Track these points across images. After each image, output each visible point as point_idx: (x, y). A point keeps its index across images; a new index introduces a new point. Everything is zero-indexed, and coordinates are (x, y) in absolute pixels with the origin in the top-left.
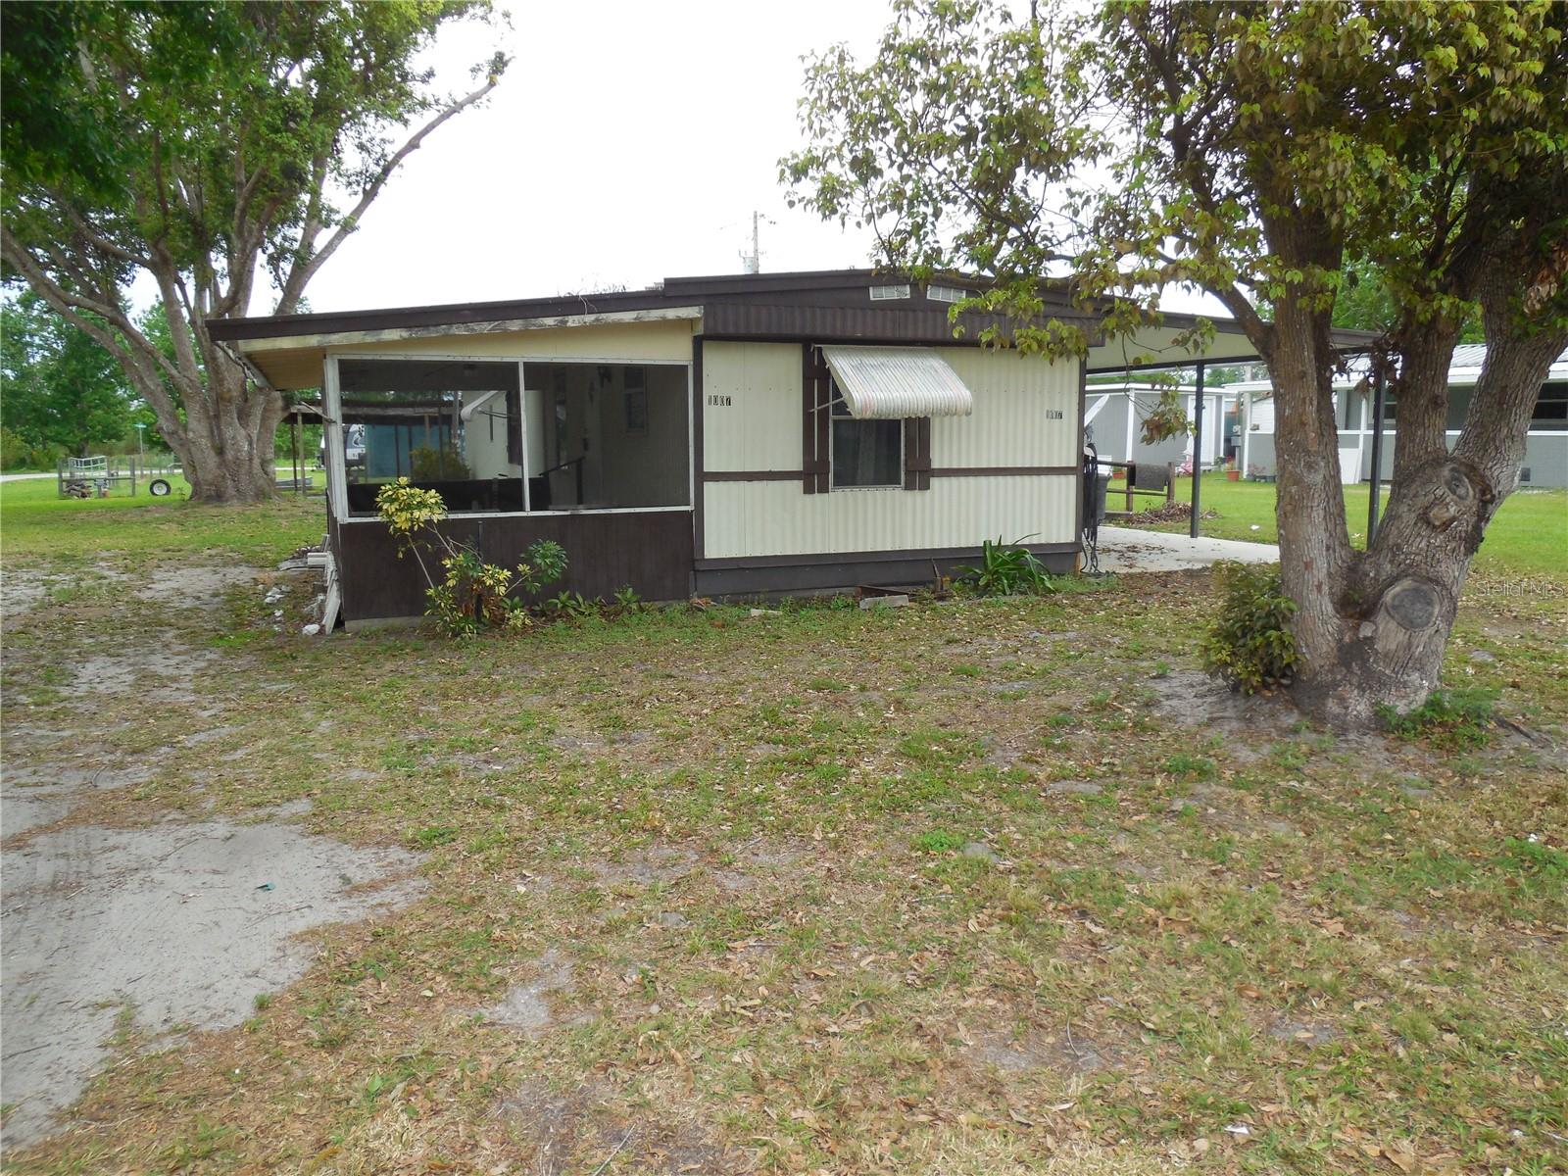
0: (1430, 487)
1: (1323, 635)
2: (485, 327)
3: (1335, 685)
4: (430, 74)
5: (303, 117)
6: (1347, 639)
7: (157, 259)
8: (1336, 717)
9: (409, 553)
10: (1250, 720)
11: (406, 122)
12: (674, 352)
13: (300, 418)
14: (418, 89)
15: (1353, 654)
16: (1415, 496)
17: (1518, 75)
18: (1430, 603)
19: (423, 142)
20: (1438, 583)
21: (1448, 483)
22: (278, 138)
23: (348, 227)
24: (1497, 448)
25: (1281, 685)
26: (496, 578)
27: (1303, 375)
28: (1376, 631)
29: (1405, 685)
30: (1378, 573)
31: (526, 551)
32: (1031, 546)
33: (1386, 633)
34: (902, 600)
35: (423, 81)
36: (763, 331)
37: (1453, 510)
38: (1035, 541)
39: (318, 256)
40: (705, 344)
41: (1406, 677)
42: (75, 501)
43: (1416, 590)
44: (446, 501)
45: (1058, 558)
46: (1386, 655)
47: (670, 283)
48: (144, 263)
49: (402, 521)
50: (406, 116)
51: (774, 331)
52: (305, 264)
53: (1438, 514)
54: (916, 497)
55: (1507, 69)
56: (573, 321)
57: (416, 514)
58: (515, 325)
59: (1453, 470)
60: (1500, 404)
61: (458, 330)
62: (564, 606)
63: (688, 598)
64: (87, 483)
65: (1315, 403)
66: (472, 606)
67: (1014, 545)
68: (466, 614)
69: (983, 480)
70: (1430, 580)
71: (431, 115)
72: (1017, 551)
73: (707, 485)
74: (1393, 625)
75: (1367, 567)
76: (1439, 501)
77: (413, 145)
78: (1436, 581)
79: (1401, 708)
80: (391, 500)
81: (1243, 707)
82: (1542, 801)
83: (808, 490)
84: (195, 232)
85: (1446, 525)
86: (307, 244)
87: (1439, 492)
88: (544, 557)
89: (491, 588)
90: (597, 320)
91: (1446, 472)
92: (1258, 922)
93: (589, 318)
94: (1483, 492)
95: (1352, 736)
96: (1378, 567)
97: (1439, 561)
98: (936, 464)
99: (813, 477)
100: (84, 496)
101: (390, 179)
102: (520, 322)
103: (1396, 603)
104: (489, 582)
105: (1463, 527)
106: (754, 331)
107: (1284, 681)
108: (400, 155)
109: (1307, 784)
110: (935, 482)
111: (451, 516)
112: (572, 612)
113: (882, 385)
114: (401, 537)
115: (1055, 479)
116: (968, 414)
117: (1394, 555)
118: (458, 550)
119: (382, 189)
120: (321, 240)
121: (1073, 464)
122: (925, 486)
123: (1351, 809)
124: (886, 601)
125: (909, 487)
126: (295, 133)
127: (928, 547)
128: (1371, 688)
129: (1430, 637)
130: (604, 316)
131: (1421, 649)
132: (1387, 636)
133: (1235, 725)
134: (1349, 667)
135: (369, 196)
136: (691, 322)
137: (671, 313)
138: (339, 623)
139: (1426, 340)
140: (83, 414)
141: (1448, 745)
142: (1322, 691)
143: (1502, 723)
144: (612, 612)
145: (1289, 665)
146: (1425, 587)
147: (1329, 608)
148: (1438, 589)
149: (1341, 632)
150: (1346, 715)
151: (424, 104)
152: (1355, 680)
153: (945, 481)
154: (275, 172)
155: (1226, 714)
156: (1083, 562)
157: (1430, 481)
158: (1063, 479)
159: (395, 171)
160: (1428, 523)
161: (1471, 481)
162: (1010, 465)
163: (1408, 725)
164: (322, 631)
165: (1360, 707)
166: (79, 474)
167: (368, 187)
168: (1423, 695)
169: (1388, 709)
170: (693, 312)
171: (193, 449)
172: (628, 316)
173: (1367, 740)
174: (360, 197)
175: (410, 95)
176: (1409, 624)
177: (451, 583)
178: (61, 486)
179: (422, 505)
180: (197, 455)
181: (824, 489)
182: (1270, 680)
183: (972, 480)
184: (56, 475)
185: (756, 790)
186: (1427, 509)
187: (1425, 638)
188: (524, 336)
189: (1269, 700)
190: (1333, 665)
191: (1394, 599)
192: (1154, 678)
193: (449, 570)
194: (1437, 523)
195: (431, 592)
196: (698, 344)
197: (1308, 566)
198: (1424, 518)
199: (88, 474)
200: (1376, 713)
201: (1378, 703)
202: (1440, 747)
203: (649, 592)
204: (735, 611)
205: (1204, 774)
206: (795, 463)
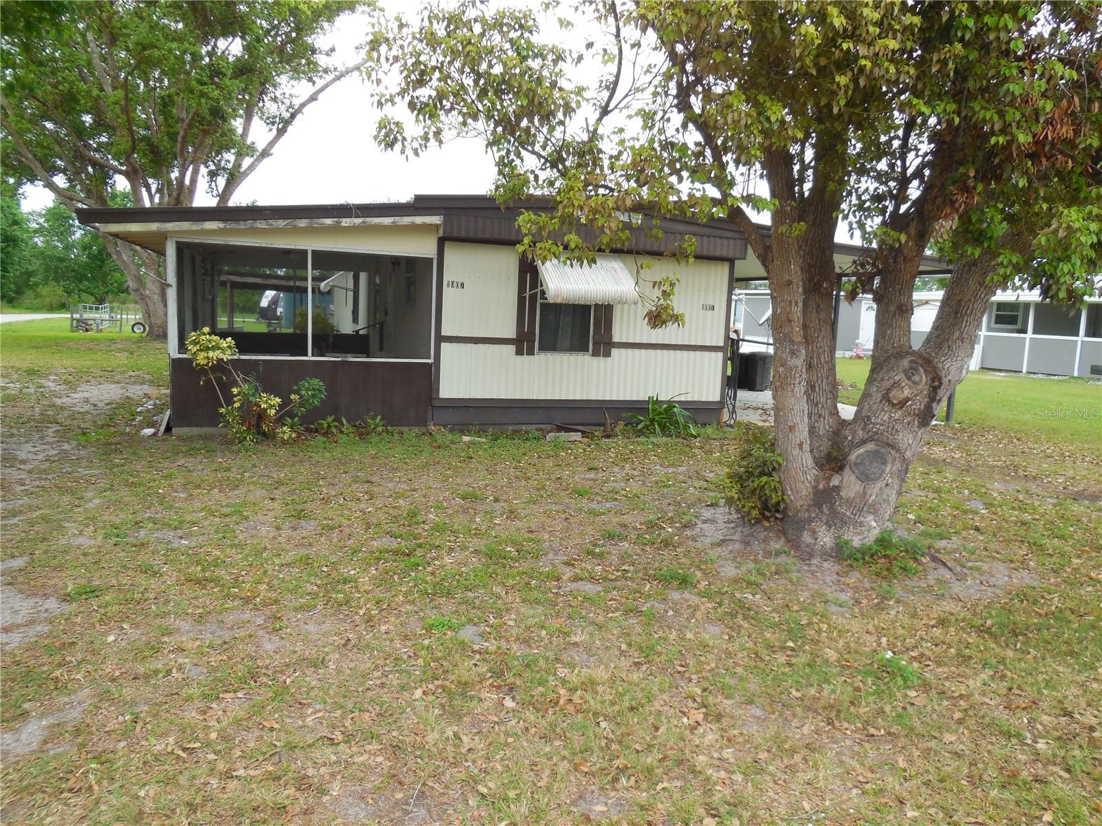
0: (892, 374)
1: (803, 482)
2: (281, 223)
3: (810, 520)
4: (333, 50)
5: (224, 75)
6: (821, 487)
7: (130, 169)
8: (808, 546)
9: (208, 382)
10: (748, 543)
11: (314, 83)
12: (424, 248)
13: (228, 285)
14: (322, 60)
15: (825, 497)
16: (882, 380)
17: (877, 50)
18: (885, 463)
19: (320, 96)
20: (893, 447)
21: (905, 372)
22: (205, 89)
23: (265, 153)
24: (949, 347)
25: (776, 518)
26: (270, 403)
27: (789, 283)
28: (841, 481)
29: (861, 524)
30: (853, 437)
31: (297, 385)
32: (679, 402)
33: (849, 484)
34: (577, 436)
35: (327, 55)
36: (488, 235)
37: (907, 392)
38: (683, 398)
39: (244, 172)
40: (447, 244)
41: (862, 519)
42: (81, 334)
43: (876, 452)
44: (238, 345)
45: (703, 413)
46: (847, 502)
47: (418, 198)
48: (120, 172)
49: (201, 359)
50: (314, 79)
51: (496, 236)
52: (234, 178)
53: (897, 395)
54: (600, 361)
55: (869, 45)
56: (345, 222)
57: (211, 354)
58: (303, 223)
59: (911, 361)
60: (956, 313)
61: (260, 224)
62: (329, 426)
63: (426, 426)
64: (90, 322)
65: (801, 304)
66: (253, 422)
67: (669, 401)
68: (248, 428)
69: (652, 352)
70: (888, 445)
71: (329, 77)
72: (671, 404)
73: (444, 346)
74: (853, 478)
75: (847, 432)
76: (896, 385)
77: (313, 98)
78: (893, 446)
79: (856, 542)
80: (195, 343)
81: (746, 533)
82: (931, 623)
83: (519, 352)
84: (152, 152)
85: (902, 404)
86: (238, 165)
87: (897, 378)
88: (308, 389)
89: (265, 410)
90: (363, 222)
91: (905, 363)
92: (632, 709)
93: (358, 221)
94: (933, 380)
95: (814, 561)
96: (854, 433)
97: (897, 431)
98: (616, 339)
99: (523, 343)
100: (87, 330)
101: (295, 122)
102: (307, 220)
103: (858, 461)
104: (264, 406)
105: (919, 404)
106: (480, 235)
107: (778, 515)
108: (303, 105)
109: (758, 597)
110: (615, 352)
111: (243, 357)
112: (334, 430)
113: (572, 279)
114: (202, 370)
115: (706, 354)
116: (635, 303)
117: (866, 424)
118: (246, 381)
119: (290, 128)
120: (247, 162)
121: (721, 344)
122: (607, 354)
123: (777, 620)
124: (563, 436)
125: (596, 354)
126: (218, 86)
127: (608, 398)
128: (835, 525)
129: (881, 489)
130: (368, 219)
131: (873, 497)
132: (849, 486)
133: (737, 546)
134: (820, 508)
135: (281, 132)
136: (437, 226)
137: (419, 220)
138: (168, 429)
139: (895, 262)
140: (105, 276)
141: (885, 573)
142: (802, 525)
143: (935, 559)
144: (363, 433)
145: (778, 504)
146: (883, 450)
147: (809, 461)
148: (893, 452)
149: (817, 481)
150: (815, 544)
151: (326, 71)
152: (824, 518)
153: (623, 351)
154: (205, 112)
155: (734, 538)
156: (725, 416)
157: (892, 369)
158: (713, 354)
159: (299, 116)
160: (889, 401)
161: (925, 371)
162: (673, 342)
163: (859, 555)
164: (155, 434)
165: (826, 539)
166: (85, 316)
167: (280, 126)
168: (875, 533)
169: (846, 543)
170: (436, 220)
171: (149, 302)
172: (387, 221)
173: (826, 564)
174: (274, 132)
175: (316, 64)
176: (866, 478)
177: (237, 405)
178: (72, 322)
179: (216, 347)
180: (152, 307)
181: (531, 352)
182: (767, 514)
183: (643, 352)
184: (69, 316)
185: (352, 572)
186: (889, 390)
187: (876, 490)
188: (309, 231)
189: (766, 529)
190: (810, 505)
191: (857, 458)
192: (708, 506)
193: (235, 396)
194: (895, 402)
195: (222, 410)
196: (441, 242)
197: (792, 429)
198: (886, 398)
199: (92, 316)
200: (837, 544)
201: (839, 537)
202: (878, 574)
203: (394, 419)
204: (450, 437)
205: (684, 582)
206: (511, 333)
